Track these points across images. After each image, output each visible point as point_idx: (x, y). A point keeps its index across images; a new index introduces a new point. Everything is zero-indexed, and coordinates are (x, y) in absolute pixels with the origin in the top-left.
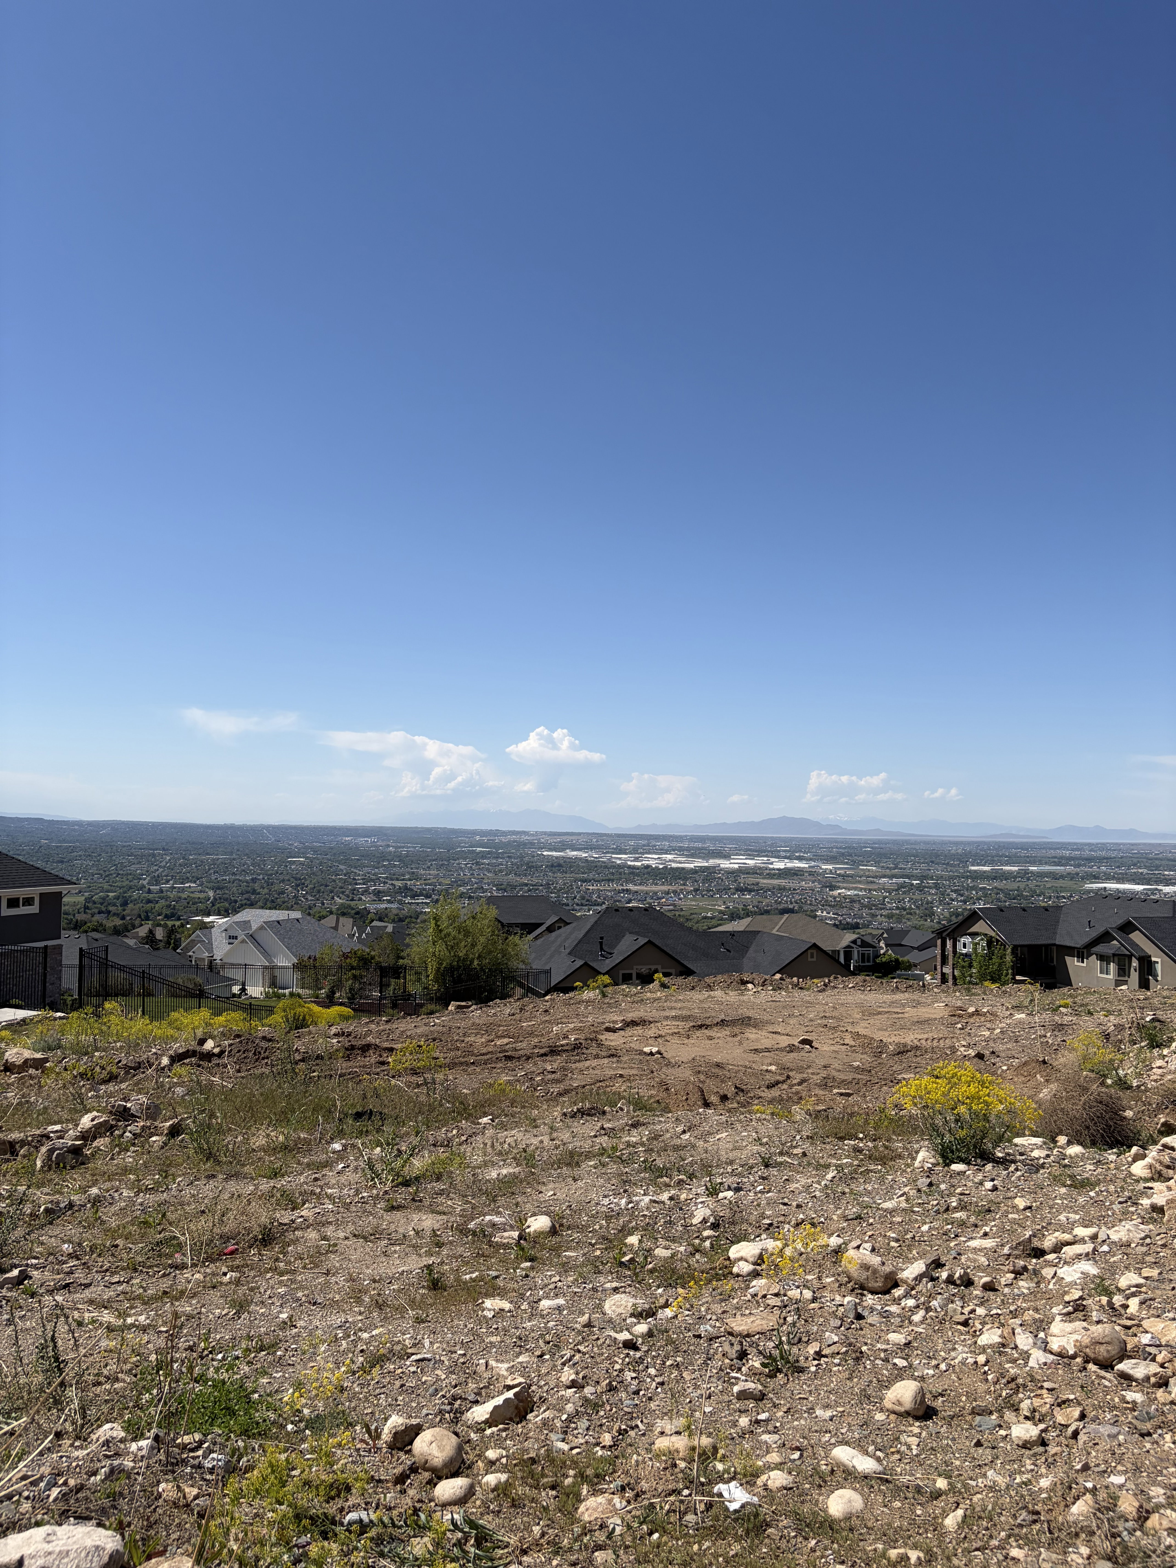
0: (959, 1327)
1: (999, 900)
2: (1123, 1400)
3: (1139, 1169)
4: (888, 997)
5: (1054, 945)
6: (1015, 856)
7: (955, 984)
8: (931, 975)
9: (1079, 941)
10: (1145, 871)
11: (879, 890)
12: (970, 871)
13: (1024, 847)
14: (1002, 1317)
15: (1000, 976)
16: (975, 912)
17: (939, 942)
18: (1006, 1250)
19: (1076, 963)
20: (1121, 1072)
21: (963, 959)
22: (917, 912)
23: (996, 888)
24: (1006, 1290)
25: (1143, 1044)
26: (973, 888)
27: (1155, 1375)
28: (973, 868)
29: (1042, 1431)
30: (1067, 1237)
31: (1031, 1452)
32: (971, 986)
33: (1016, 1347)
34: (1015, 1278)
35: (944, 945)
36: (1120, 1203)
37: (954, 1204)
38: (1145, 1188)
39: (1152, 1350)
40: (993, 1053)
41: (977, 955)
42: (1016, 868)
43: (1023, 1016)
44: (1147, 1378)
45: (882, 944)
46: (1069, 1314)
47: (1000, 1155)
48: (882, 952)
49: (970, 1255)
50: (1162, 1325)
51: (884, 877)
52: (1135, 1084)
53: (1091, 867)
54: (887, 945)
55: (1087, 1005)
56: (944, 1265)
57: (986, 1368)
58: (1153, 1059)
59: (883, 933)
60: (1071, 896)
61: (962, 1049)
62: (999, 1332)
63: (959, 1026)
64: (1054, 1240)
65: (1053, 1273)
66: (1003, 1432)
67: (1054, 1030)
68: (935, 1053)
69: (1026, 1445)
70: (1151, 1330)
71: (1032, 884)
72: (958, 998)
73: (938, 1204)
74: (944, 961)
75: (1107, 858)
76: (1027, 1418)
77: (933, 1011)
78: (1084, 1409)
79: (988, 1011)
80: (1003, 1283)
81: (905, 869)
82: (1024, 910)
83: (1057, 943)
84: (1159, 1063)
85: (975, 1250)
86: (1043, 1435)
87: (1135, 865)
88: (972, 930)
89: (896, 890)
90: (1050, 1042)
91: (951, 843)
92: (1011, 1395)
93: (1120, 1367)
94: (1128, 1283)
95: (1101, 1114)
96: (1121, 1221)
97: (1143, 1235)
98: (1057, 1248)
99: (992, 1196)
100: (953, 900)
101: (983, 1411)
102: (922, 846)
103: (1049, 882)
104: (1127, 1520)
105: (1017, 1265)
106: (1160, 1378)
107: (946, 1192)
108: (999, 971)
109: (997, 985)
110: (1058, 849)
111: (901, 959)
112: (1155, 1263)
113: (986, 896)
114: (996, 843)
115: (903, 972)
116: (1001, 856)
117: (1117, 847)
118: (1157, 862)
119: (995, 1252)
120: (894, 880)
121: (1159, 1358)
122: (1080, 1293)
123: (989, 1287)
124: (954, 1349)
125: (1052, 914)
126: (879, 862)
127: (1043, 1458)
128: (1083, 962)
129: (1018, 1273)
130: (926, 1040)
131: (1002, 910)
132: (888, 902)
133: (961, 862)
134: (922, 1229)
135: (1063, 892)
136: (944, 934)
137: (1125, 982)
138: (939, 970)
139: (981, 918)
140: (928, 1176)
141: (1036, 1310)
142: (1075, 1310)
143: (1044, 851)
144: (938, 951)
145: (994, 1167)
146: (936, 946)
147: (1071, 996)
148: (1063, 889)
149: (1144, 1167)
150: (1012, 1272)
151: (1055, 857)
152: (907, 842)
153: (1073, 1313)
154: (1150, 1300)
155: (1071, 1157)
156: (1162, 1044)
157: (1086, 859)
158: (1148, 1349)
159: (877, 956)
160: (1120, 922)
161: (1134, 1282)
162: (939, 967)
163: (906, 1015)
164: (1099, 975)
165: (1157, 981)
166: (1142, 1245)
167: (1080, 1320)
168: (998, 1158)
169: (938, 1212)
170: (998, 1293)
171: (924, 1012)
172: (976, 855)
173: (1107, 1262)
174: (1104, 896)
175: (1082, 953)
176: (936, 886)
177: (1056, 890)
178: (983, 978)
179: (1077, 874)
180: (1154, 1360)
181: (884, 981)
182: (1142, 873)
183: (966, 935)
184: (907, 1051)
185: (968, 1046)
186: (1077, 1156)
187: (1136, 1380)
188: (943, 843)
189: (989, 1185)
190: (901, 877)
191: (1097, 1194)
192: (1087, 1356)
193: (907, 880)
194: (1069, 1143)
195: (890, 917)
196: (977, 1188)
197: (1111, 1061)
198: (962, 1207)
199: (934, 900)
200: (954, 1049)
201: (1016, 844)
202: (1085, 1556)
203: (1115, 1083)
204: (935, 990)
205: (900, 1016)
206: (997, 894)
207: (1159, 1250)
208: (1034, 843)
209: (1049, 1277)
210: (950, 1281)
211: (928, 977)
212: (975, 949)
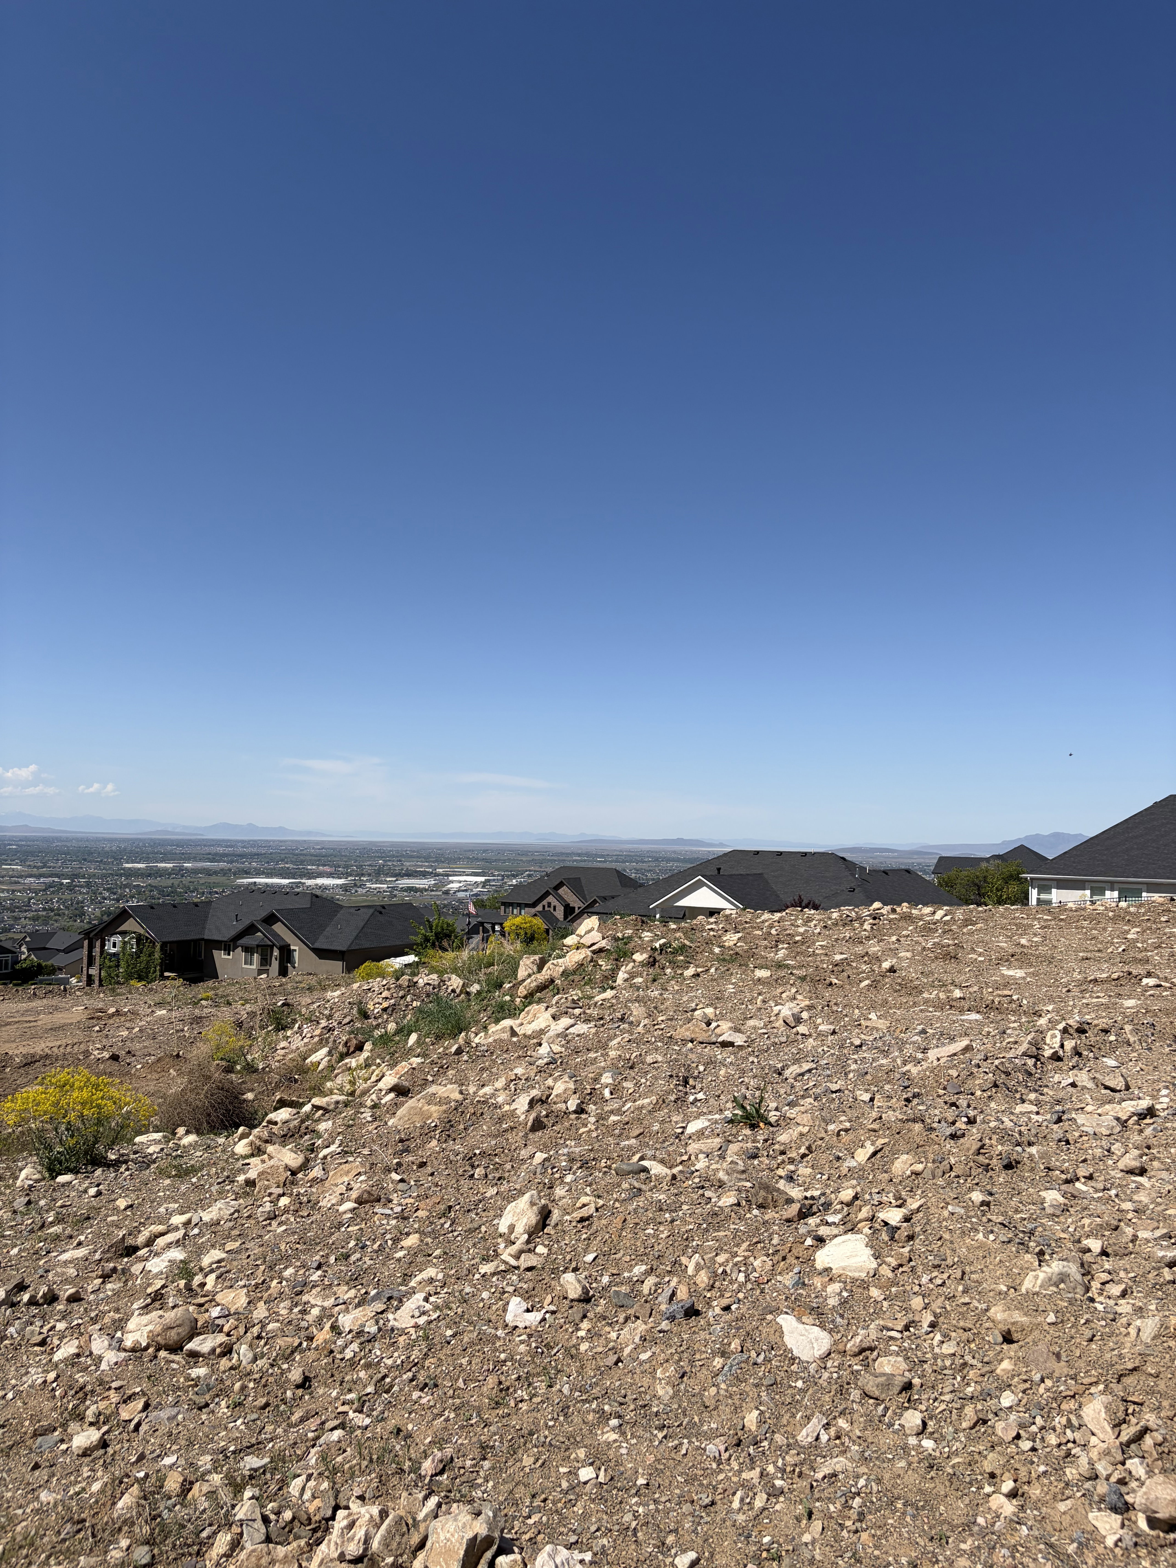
0: (36, 1348)
1: (153, 897)
2: (188, 1378)
3: (241, 1148)
4: (24, 1006)
5: (203, 939)
6: (171, 853)
7: (101, 985)
8: (77, 978)
9: (226, 935)
10: (291, 866)
11: (25, 890)
12: (124, 869)
13: (179, 844)
14: (82, 1327)
15: (147, 973)
16: (125, 910)
17: (86, 943)
18: (97, 1256)
19: (223, 956)
20: (249, 1057)
21: (110, 959)
22: (66, 912)
23: (150, 885)
24: (92, 1297)
25: (270, 1028)
26: (126, 886)
27: (221, 1345)
28: (127, 865)
29: (104, 1434)
30: (161, 1228)
31: (91, 1458)
32: (116, 986)
33: (91, 1353)
34: (103, 1282)
35: (91, 947)
36: (219, 1183)
37: (50, 1219)
38: (243, 1165)
39: (219, 1322)
40: (129, 1052)
41: (124, 954)
42: (171, 865)
43: (164, 1012)
44: (213, 1350)
45: (24, 949)
46: (147, 1305)
47: (113, 1157)
48: (23, 957)
49: (59, 1270)
50: (233, 1295)
51: (31, 876)
52: (261, 1067)
53: (243, 863)
54: (29, 950)
55: (228, 995)
56: (29, 1286)
57: (55, 1385)
58: (278, 1042)
59: (25, 937)
60: (223, 891)
61: (96, 1052)
62: (76, 1342)
63: (97, 1028)
64: (148, 1234)
65: (141, 1268)
66: (64, 1447)
67: (192, 1024)
68: (67, 1060)
69: (86, 1453)
70: (223, 1302)
71: (186, 880)
72: (101, 1000)
73: (33, 1222)
74: (90, 963)
75: (258, 855)
76: (91, 1424)
77: (70, 1016)
78: (149, 1399)
79: (129, 1011)
80: (90, 1290)
81: (54, 867)
82: (175, 906)
83: (206, 937)
84: (283, 1044)
85: (66, 1263)
86: (106, 1437)
87: (282, 860)
88: (122, 928)
89: (44, 890)
90: (187, 1035)
91: (105, 840)
92: (78, 1405)
93: (189, 1346)
94: (210, 1261)
95: (222, 1099)
96: (216, 1200)
97: (232, 1210)
98: (150, 1243)
99: (95, 1202)
100: (105, 899)
101: (46, 1430)
102: (74, 844)
103: (202, 878)
104: (170, 1498)
105: (106, 1269)
106: (225, 1347)
107: (46, 1208)
108: (147, 968)
109: (144, 983)
110: (213, 846)
111: (44, 964)
112: (240, 1235)
113: (139, 893)
114: (151, 840)
115: (46, 977)
116: (157, 853)
117: (267, 844)
118: (302, 857)
119: (86, 1260)
120: (42, 880)
121: (226, 1329)
122: (163, 1282)
123: (75, 1299)
124: (27, 1373)
125: (201, 910)
126: (25, 861)
127: (102, 1461)
128: (229, 955)
129: (106, 1277)
130: (59, 1046)
131: (152, 908)
132: (34, 904)
133: (116, 859)
134: (11, 1253)
135: (216, 887)
136: (91, 935)
137: (267, 971)
138: (85, 972)
139: (131, 916)
140: (28, 1195)
141: (117, 1310)
142: (153, 1301)
143: (199, 848)
144: (85, 951)
145: (104, 1171)
146: (83, 947)
147: (213, 989)
148: (216, 885)
149: (245, 1146)
150: (100, 1277)
151: (209, 854)
152: (59, 839)
153: (151, 1304)
154: (227, 1272)
155: (184, 1147)
156: (286, 1027)
157: (239, 856)
158: (217, 1322)
159: (16, 961)
160: (264, 914)
161: (216, 1258)
162: (85, 969)
163: (39, 1023)
164: (244, 966)
165: (294, 967)
166: (230, 1221)
167: (157, 1309)
168: (112, 1161)
169: (32, 1231)
170: (83, 1302)
171: (59, 1018)
172: (131, 852)
173: (195, 1244)
174: (252, 890)
175: (228, 946)
176: (88, 885)
177: (210, 886)
178: (129, 976)
179: (230, 870)
180: (221, 1331)
181: (20, 988)
182: (288, 868)
183: (116, 934)
184: (36, 1061)
185: (103, 1048)
186: (190, 1145)
187: (203, 1356)
188: (98, 840)
189: (92, 1191)
190: (50, 876)
191: (199, 1179)
192: (159, 1344)
193: (56, 879)
194: (188, 1132)
195: (34, 919)
196: (80, 1196)
197: (242, 1047)
198: (59, 1220)
199: (85, 899)
200: (87, 1053)
201: (172, 840)
202: (124, 1549)
203: (244, 1068)
204: (78, 993)
205: (32, 1024)
206: (151, 891)
207: (244, 1222)
208: (190, 840)
209: (138, 1273)
210: (32, 1302)
211: (74, 980)
212: (124, 948)
